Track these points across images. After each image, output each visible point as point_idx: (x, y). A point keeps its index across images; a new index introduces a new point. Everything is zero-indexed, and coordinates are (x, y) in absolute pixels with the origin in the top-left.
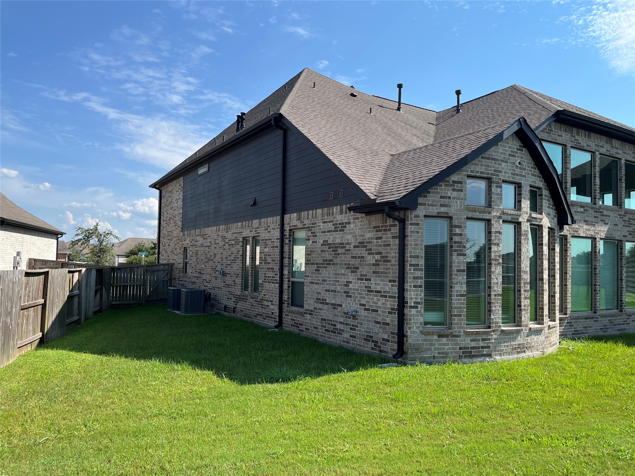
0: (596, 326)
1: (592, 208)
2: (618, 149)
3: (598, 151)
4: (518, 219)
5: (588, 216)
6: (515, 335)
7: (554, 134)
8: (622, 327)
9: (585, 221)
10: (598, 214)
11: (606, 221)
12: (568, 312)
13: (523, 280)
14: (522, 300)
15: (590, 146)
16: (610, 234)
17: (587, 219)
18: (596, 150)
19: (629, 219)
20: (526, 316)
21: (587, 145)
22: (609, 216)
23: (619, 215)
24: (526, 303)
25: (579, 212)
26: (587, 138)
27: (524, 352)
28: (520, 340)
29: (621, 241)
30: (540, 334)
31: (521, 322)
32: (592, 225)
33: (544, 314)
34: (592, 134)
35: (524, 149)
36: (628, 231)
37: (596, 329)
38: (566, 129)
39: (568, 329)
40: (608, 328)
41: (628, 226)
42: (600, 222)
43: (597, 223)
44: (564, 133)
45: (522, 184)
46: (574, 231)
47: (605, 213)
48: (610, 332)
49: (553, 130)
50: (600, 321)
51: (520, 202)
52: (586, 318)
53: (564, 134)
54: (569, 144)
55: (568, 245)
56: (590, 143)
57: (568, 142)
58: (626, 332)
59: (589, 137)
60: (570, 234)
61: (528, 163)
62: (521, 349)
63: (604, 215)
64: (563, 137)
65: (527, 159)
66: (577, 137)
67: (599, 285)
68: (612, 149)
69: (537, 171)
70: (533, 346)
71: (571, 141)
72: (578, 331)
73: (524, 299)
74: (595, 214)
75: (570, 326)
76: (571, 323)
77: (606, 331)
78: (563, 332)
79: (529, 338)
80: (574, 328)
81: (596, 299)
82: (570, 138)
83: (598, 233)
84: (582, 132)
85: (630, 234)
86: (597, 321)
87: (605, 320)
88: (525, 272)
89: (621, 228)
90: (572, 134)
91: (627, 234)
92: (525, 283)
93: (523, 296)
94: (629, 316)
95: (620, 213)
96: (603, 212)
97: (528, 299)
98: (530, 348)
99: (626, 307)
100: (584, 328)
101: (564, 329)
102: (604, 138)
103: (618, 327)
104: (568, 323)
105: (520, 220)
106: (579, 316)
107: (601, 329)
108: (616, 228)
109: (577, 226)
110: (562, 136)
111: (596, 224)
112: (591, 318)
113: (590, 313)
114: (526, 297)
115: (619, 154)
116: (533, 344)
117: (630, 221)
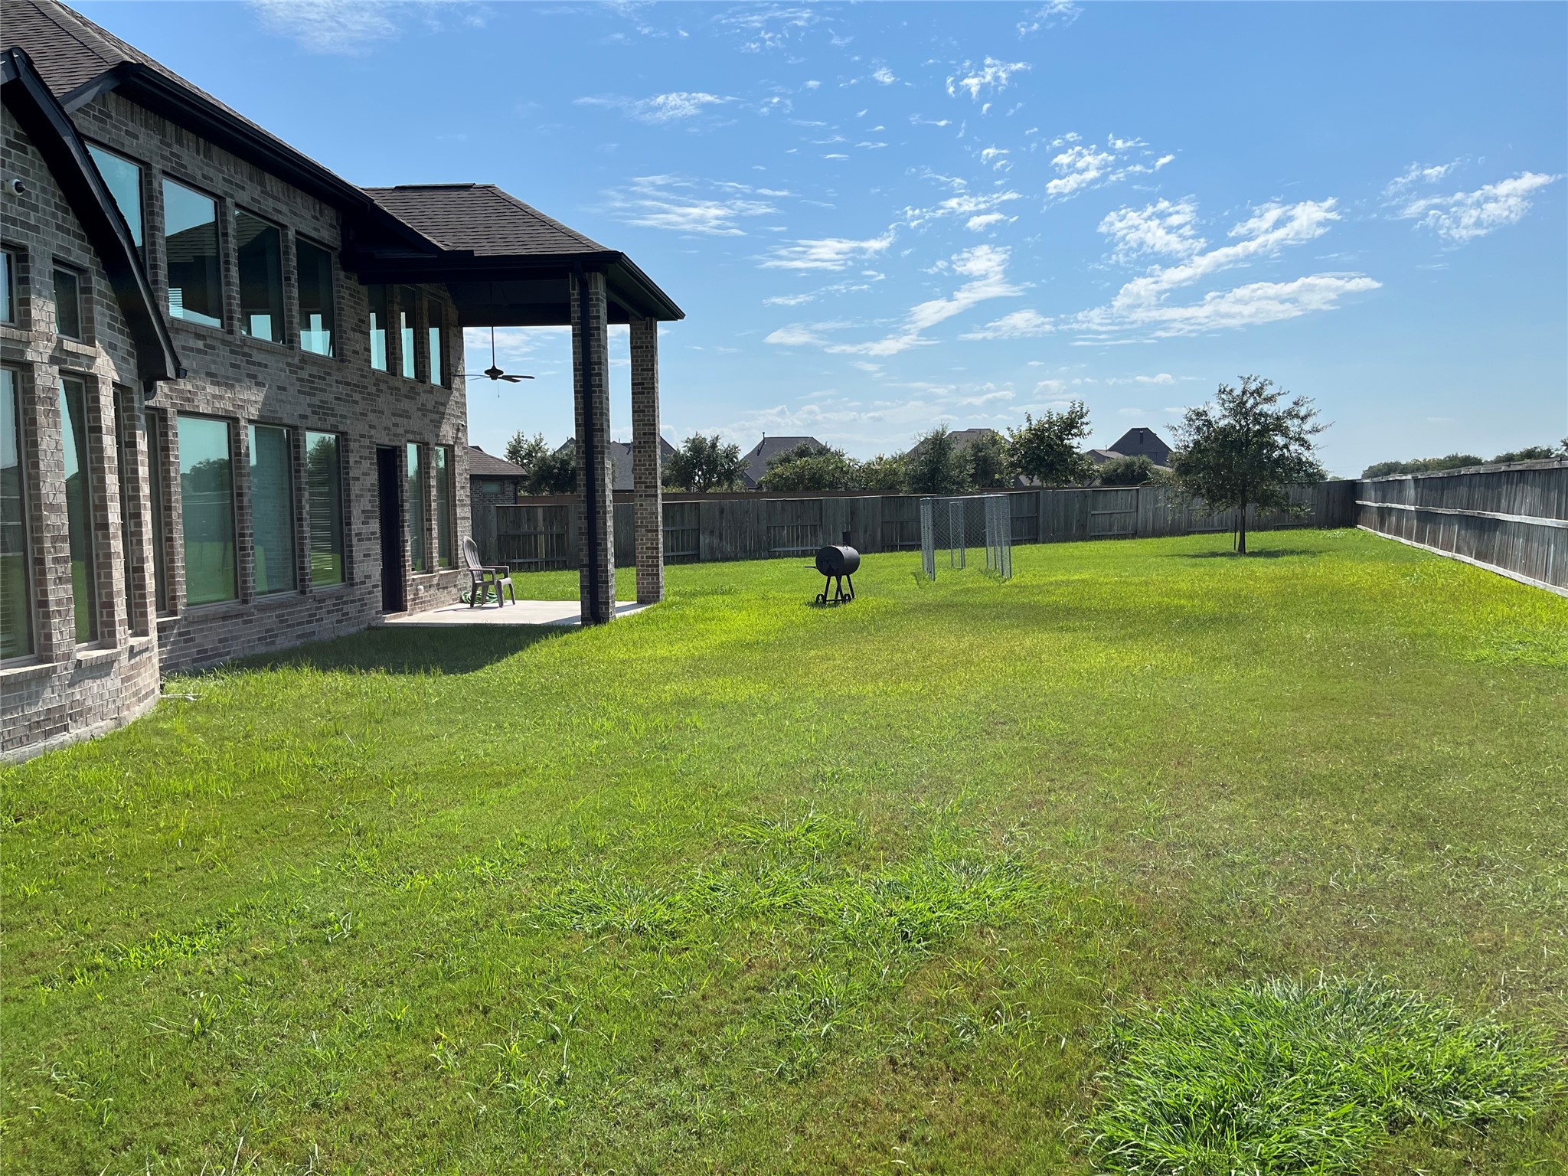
0: (248, 635)
1: (224, 342)
2: (279, 200)
3: (232, 196)
4: (22, 353)
5: (215, 362)
8: (308, 628)
9: (209, 374)
10: (240, 360)
11: (260, 378)
12: (181, 607)
13: (49, 532)
14: (51, 587)
15: (211, 180)
16: (271, 411)
17: (213, 368)
18: (226, 193)
19: (310, 375)
20: (63, 632)
21: (204, 177)
22: (266, 366)
23: (288, 364)
24: (62, 594)
25: (191, 349)
26: (202, 156)
27: (66, 728)
28: (51, 698)
29: (295, 428)
30: (108, 674)
31: (49, 647)
32: (227, 385)
33: (117, 619)
34: (215, 150)
35: (30, 148)
36: (309, 405)
37: (249, 641)
38: (146, 121)
39: (181, 649)
40: (276, 636)
41: (309, 394)
42: (247, 380)
43: (238, 381)
44: (143, 130)
45: (31, 253)
46: (183, 399)
47: (257, 357)
48: (283, 643)
50: (258, 620)
51: (26, 302)
52: (224, 618)
55: (170, 434)
56: (211, 172)
58: (316, 638)
60: (173, 405)
61: (44, 190)
63: (253, 363)
65: (41, 180)
66: (176, 148)
67: (251, 535)
68: (265, 199)
69: (71, 217)
70: (90, 709)
71: (163, 157)
72: (206, 651)
74: (232, 358)
75: (186, 641)
76: (188, 633)
77: (273, 643)
78: (170, 658)
79: (77, 690)
80: (194, 647)
81: (244, 569)
82: (159, 148)
83: (242, 407)
84: (188, 136)
85: (314, 412)
86: (251, 621)
87: (269, 617)
88: (53, 508)
89: (293, 397)
90: (164, 136)
91: (308, 412)
92: (54, 540)
93: (50, 577)
94: (320, 601)
95: (290, 360)
96: (250, 356)
97: (67, 582)
98: (81, 714)
99: (314, 583)
100: (220, 641)
101: (171, 651)
102: (245, 167)
103: (299, 630)
104: (180, 634)
105: (30, 356)
106: (207, 616)
107: (260, 639)
108: (283, 396)
109: (189, 387)
110: (136, 137)
111: (237, 384)
112: (236, 616)
113: (233, 605)
114: (60, 579)
115: (280, 212)
116: (89, 703)
117: (313, 382)
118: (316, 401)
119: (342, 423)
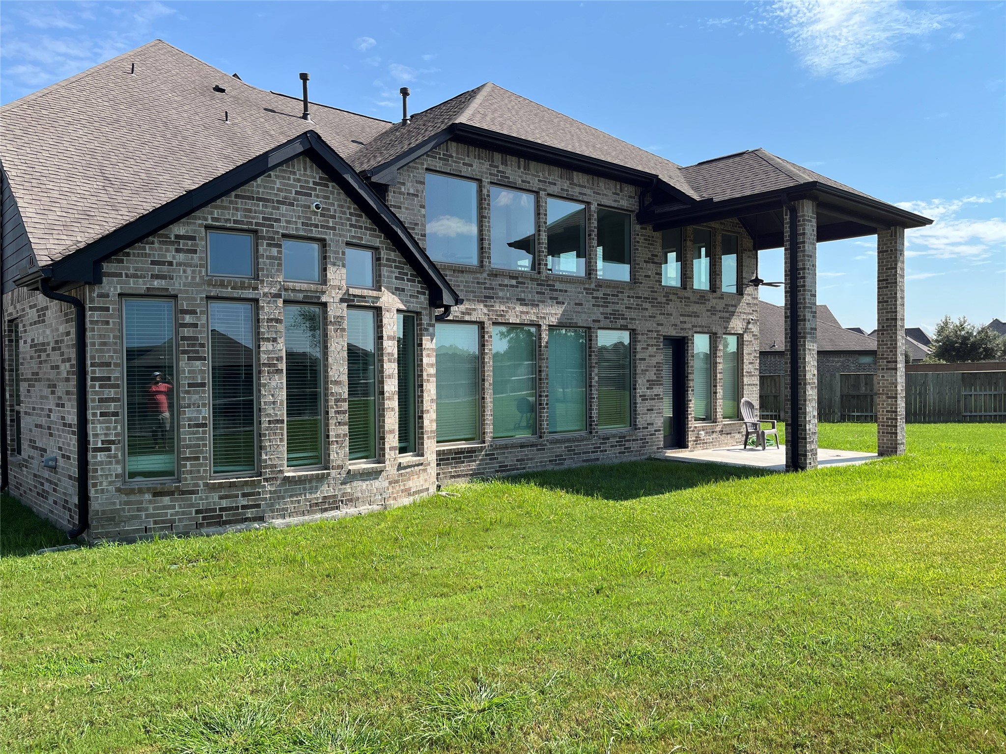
0: (541, 458)
1: (532, 279)
2: (585, 187)
3: (545, 190)
4: (319, 298)
5: (524, 292)
6: (314, 484)
7: (456, 162)
8: (593, 456)
9: (518, 300)
10: (543, 289)
11: (561, 299)
12: (488, 438)
13: (333, 396)
14: (332, 427)
15: (529, 183)
16: (568, 319)
17: (523, 296)
18: (540, 189)
19: (604, 294)
20: (339, 453)
21: (523, 181)
22: (566, 291)
23: (585, 289)
24: (340, 432)
25: (507, 286)
26: (522, 170)
27: (337, 508)
28: (326, 490)
29: (590, 328)
30: (377, 479)
31: (328, 461)
32: (533, 305)
33: (387, 446)
34: (533, 164)
35: (330, 184)
36: (602, 314)
37: (541, 462)
38: (479, 155)
39: (487, 464)
40: (565, 459)
41: (602, 306)
42: (549, 301)
43: (543, 302)
44: (476, 160)
45: (328, 242)
46: (497, 315)
47: (558, 286)
49: (454, 155)
50: (549, 449)
51: (325, 270)
52: (522, 446)
53: (476, 163)
54: (487, 178)
55: (486, 336)
56: (529, 178)
57: (485, 176)
58: (598, 463)
59: (526, 168)
60: (489, 319)
61: (341, 206)
62: (332, 503)
63: (556, 290)
64: (474, 167)
65: (339, 200)
66: (501, 168)
67: (547, 396)
68: (572, 188)
69: (364, 218)
70: (358, 498)
71: (491, 174)
72: (507, 466)
73: (335, 425)
74: (539, 289)
75: (491, 459)
76: (493, 454)
77: (562, 464)
79: (348, 486)
80: (497, 463)
81: (541, 417)
82: (488, 169)
83: (544, 318)
84: (512, 160)
85: (605, 318)
86: (544, 449)
87: (559, 447)
88: (336, 383)
89: (589, 309)
90: (493, 162)
91: (601, 318)
92: (337, 401)
93: (332, 422)
94: (604, 439)
95: (587, 286)
96: (554, 286)
97: (345, 424)
98: (352, 500)
99: (599, 427)
100: (518, 460)
101: (479, 465)
102: (557, 171)
103: (585, 457)
104: (486, 455)
105: (324, 299)
106: (506, 445)
107: (550, 461)
108: (579, 309)
109: (503, 308)
110: (471, 166)
111: (541, 304)
112: (532, 446)
113: (533, 439)
114: (339, 423)
115: (585, 194)
116: (355, 495)
117: (607, 298)
118: (609, 310)
119: (630, 323)
